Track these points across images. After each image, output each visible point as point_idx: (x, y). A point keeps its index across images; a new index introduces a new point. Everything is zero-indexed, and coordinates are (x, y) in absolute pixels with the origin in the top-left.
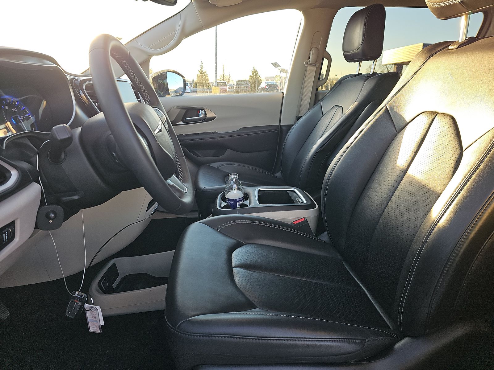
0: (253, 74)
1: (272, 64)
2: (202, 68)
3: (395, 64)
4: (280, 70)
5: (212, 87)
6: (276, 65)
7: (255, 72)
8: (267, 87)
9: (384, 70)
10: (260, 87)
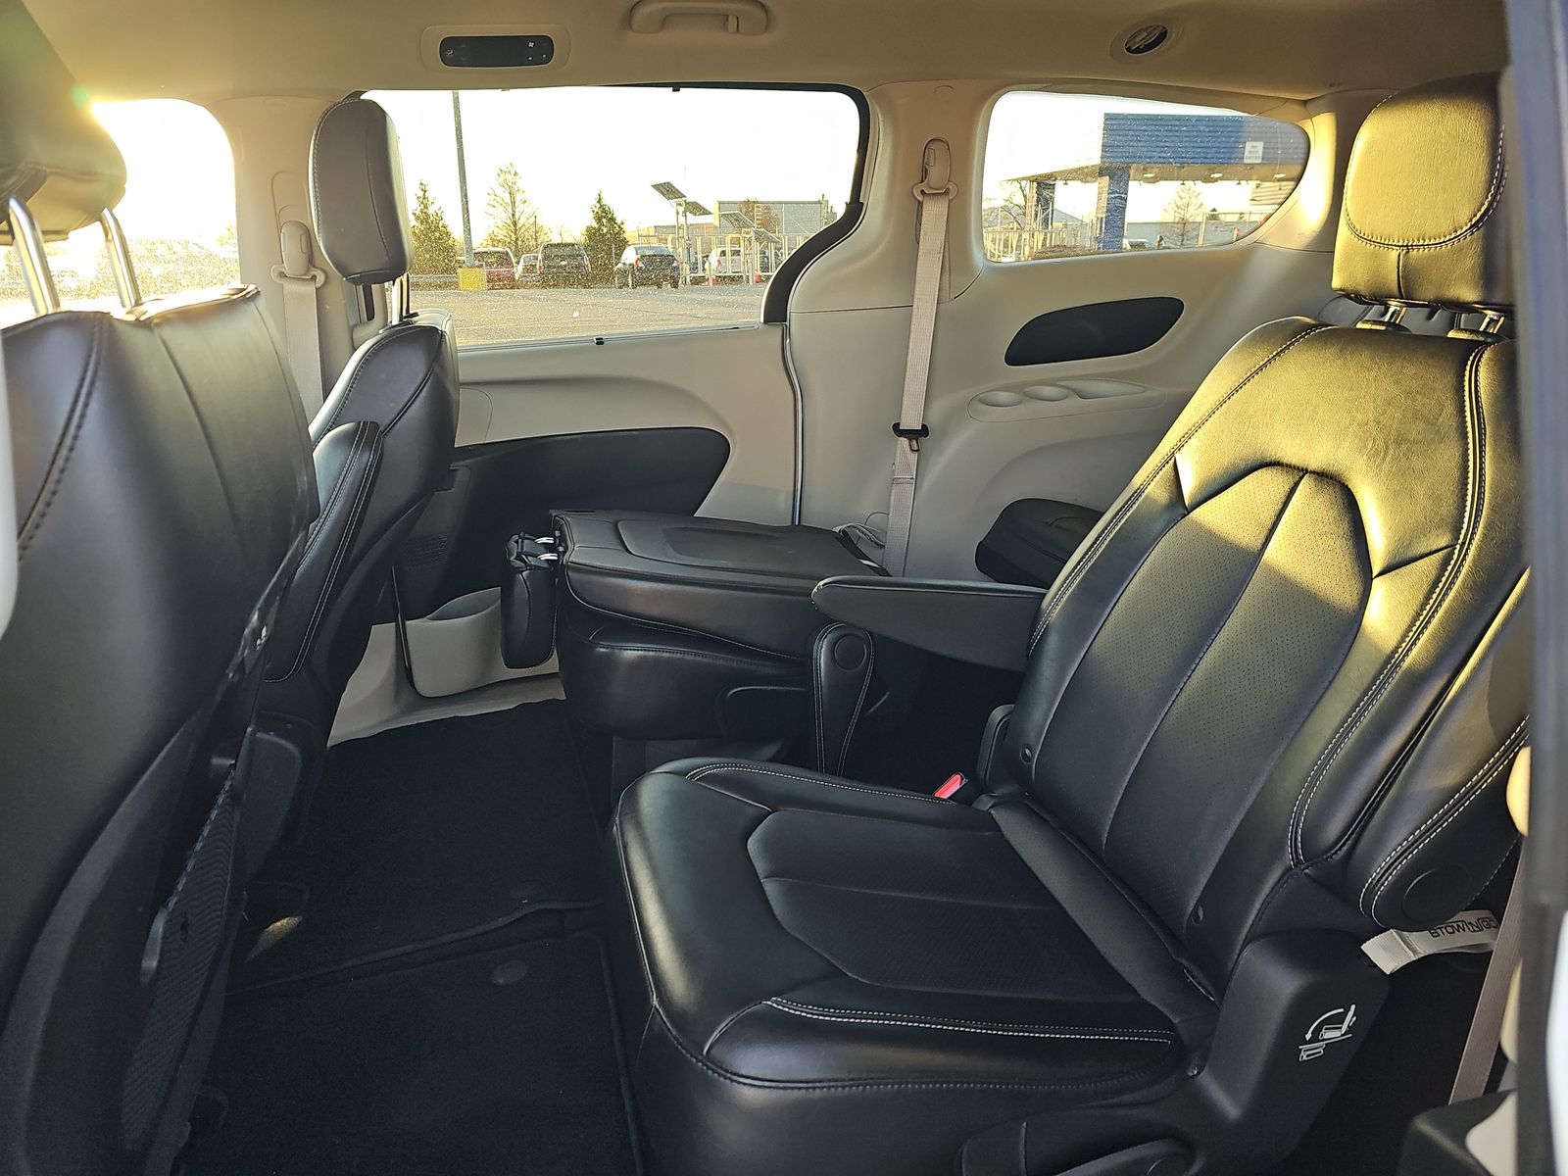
0: (599, 219)
1: (655, 186)
2: (426, 207)
3: (1032, 179)
4: (681, 209)
5: (459, 270)
6: (668, 190)
7: (604, 214)
8: (641, 265)
9: (1013, 194)
10: (620, 265)
